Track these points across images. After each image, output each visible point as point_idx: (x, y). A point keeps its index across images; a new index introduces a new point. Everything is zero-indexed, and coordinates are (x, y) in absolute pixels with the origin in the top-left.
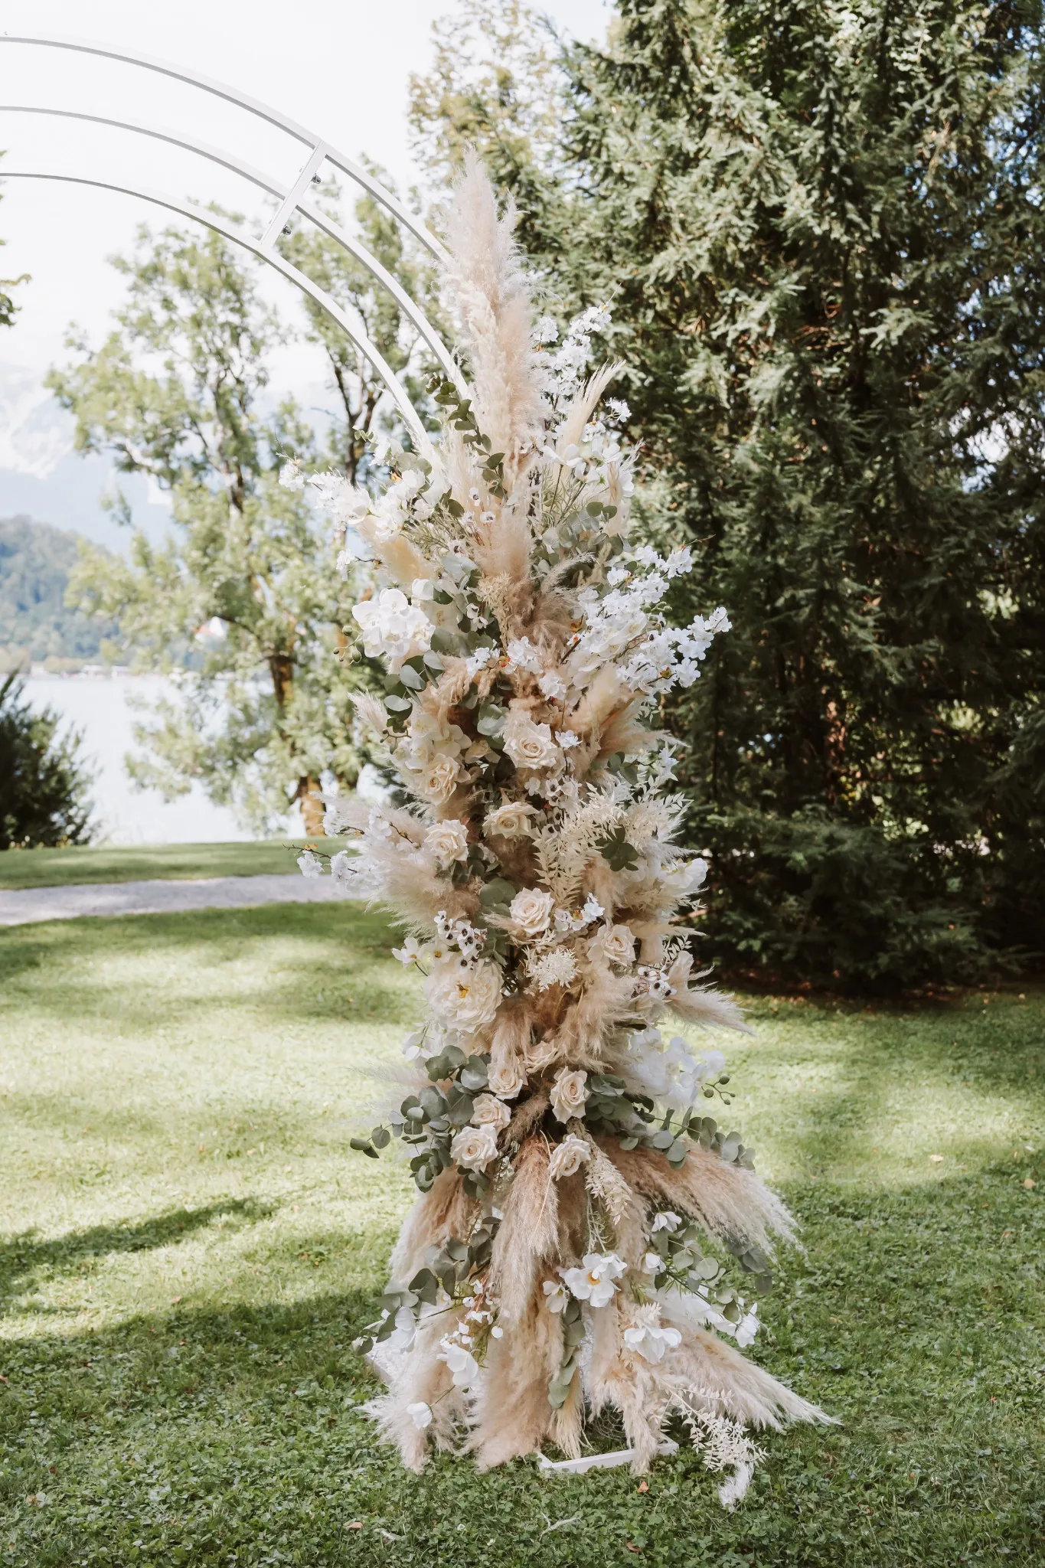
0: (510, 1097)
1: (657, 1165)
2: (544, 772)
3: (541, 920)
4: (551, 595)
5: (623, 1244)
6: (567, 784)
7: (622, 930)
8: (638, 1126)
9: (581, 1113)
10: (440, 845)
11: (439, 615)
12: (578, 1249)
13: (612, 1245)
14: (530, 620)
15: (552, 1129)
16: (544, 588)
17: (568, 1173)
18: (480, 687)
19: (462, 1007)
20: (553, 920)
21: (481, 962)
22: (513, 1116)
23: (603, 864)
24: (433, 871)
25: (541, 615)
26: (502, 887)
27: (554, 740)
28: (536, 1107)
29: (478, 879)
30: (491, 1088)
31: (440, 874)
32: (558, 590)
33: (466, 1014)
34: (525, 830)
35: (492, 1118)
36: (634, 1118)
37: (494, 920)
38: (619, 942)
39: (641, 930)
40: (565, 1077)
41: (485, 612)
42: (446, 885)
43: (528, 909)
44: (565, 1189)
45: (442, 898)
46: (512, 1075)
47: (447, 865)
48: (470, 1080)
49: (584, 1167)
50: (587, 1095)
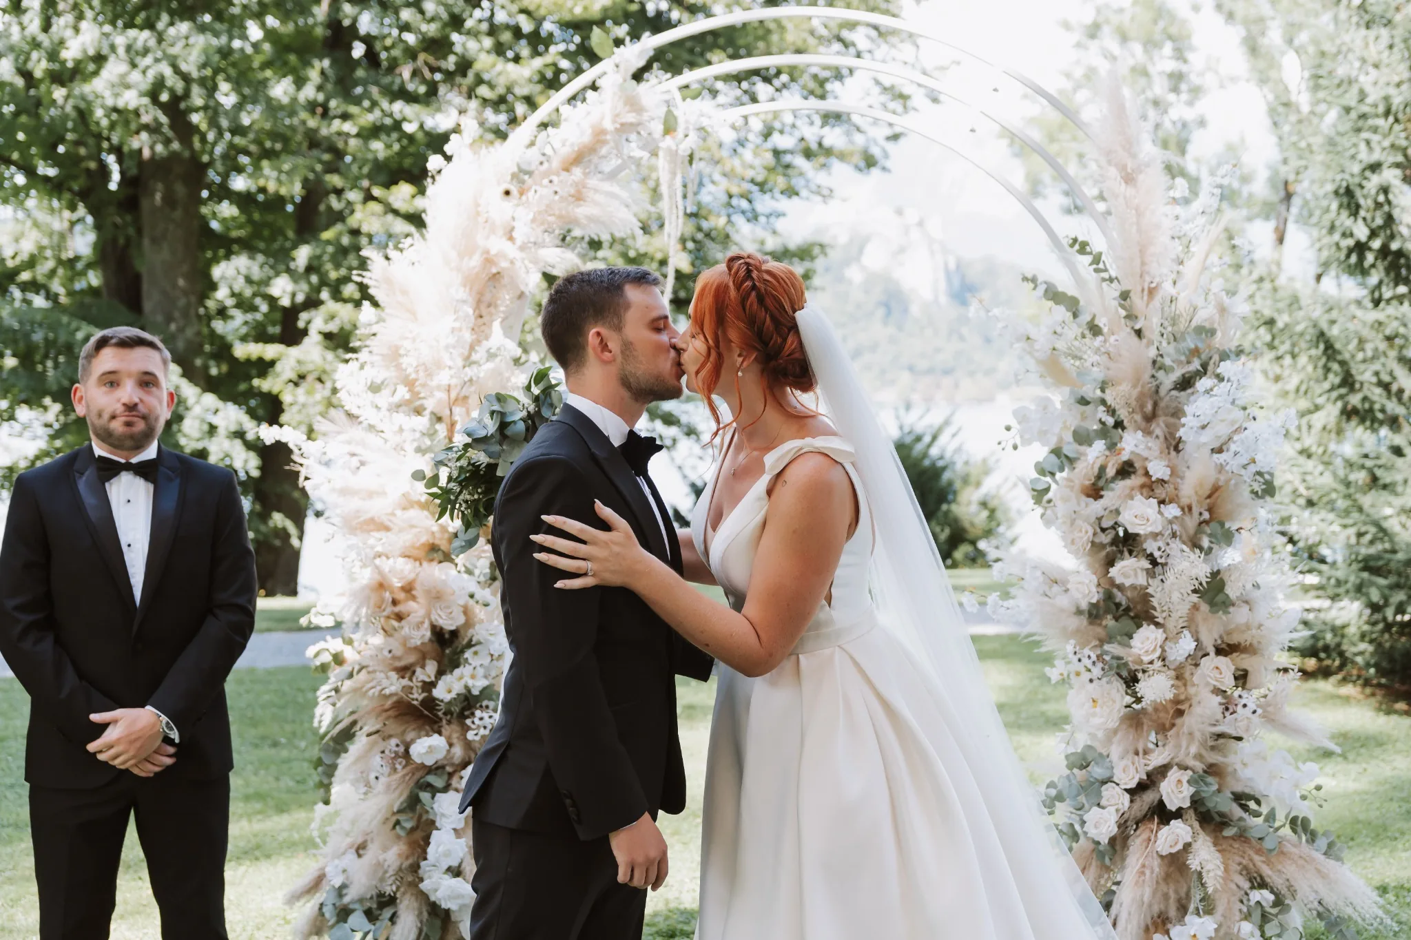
0: (1128, 787)
1: (1259, 852)
2: (1155, 536)
3: (1154, 650)
4: (1167, 398)
5: (1220, 909)
6: (1172, 545)
7: (1223, 661)
8: (1241, 819)
9: (1187, 804)
10: (1077, 589)
11: (1082, 414)
12: (1183, 909)
13: (1209, 911)
14: (1150, 418)
15: (1163, 814)
16: (1163, 391)
17: (1174, 850)
18: (1108, 470)
19: (1094, 715)
20: (1164, 651)
21: (1105, 680)
22: (1132, 801)
23: (1205, 607)
24: (1074, 610)
25: (1160, 412)
26: (1126, 623)
27: (1160, 512)
28: (1149, 798)
29: (1109, 617)
30: (1115, 779)
31: (1079, 612)
32: (1174, 393)
33: (1097, 721)
34: (1141, 580)
35: (1116, 801)
36: (1237, 812)
37: (1113, 649)
38: (1220, 670)
39: (1246, 661)
40: (1174, 774)
41: (1112, 411)
42: (1083, 621)
43: (1145, 641)
44: (1176, 863)
45: (1078, 631)
46: (1132, 770)
47: (1084, 606)
48: (1097, 771)
49: (1187, 846)
50: (1192, 790)
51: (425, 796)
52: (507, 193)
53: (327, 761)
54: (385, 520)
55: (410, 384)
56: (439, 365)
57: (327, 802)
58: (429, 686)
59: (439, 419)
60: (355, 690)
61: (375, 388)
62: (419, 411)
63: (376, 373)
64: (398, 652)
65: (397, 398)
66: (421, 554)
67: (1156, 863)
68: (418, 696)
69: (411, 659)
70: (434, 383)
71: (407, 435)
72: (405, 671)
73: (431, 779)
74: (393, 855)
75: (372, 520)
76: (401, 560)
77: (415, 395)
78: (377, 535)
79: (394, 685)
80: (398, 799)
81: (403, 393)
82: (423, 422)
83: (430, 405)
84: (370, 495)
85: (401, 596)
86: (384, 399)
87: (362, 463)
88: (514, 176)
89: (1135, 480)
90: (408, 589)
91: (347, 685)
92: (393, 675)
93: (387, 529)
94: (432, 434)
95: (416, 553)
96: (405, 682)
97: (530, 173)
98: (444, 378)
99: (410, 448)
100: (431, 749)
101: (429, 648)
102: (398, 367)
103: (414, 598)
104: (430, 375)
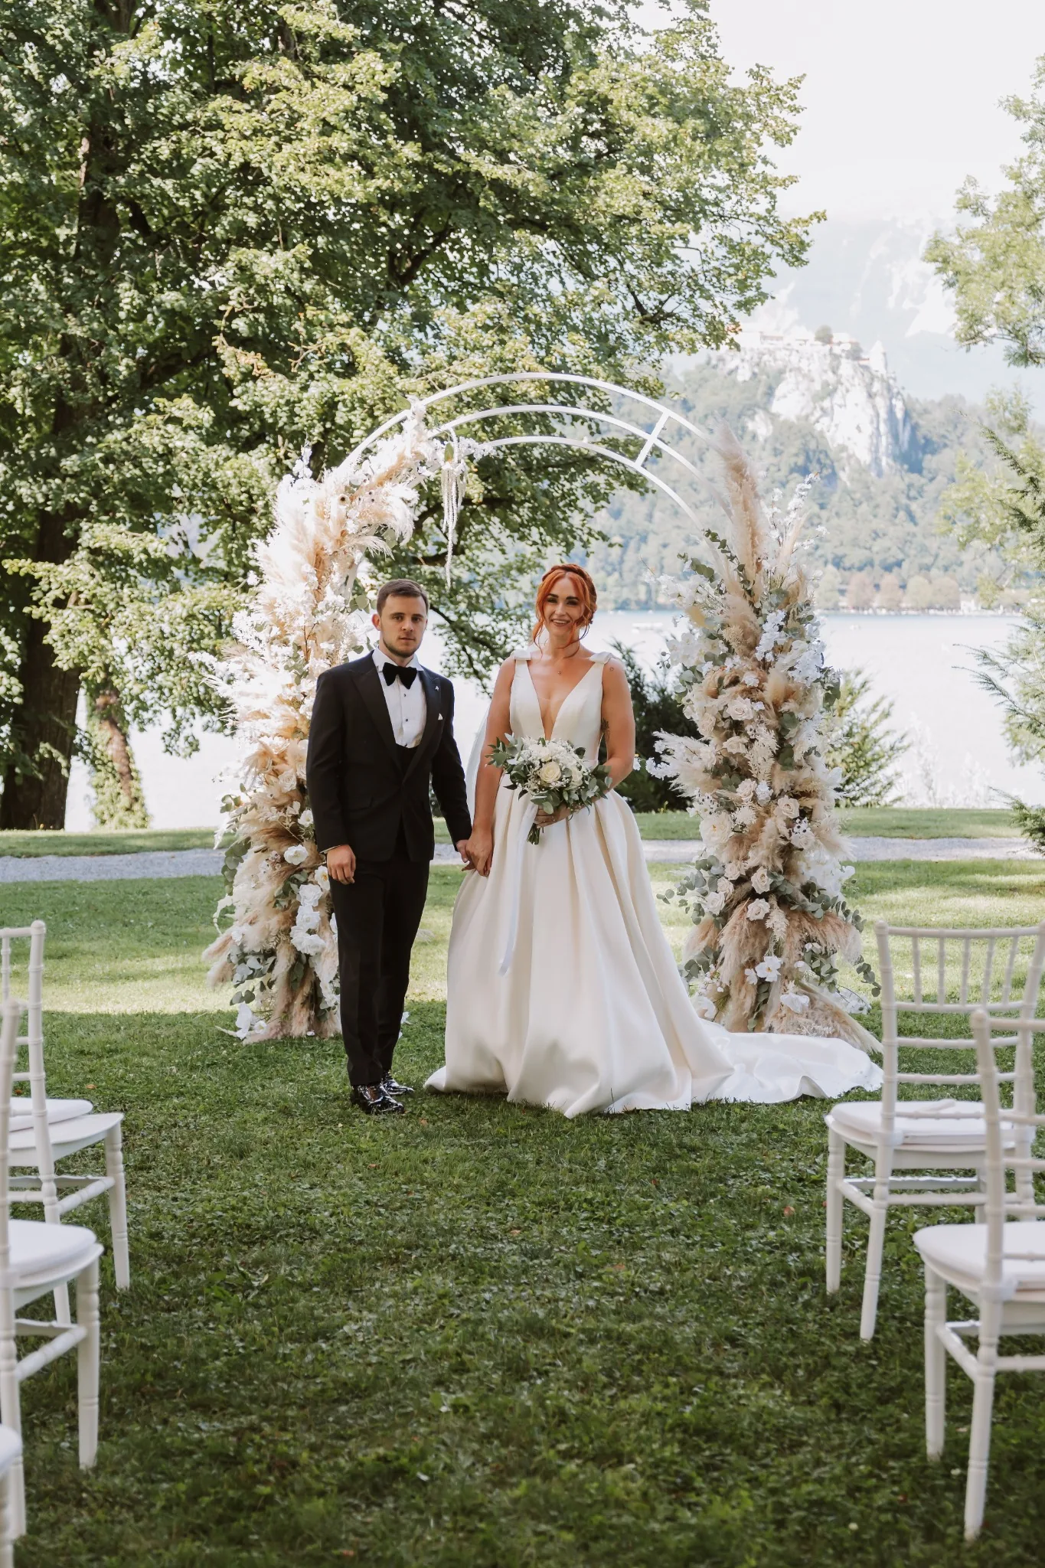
0: (733, 880)
2: (749, 722)
3: (749, 794)
5: (786, 952)
6: (759, 728)
7: (792, 802)
8: (803, 901)
9: (766, 889)
10: (705, 757)
11: (709, 645)
12: (764, 951)
13: (780, 953)
15: (753, 895)
17: (757, 918)
18: (723, 681)
19: (715, 835)
20: (754, 794)
21: (717, 812)
22: (734, 889)
23: (778, 766)
26: (735, 777)
27: (752, 707)
28: (746, 887)
29: (725, 774)
30: (725, 875)
31: (706, 771)
33: (715, 839)
34: (742, 750)
35: (726, 887)
36: (801, 896)
37: (725, 793)
38: (789, 807)
39: (809, 803)
40: (761, 871)
41: (728, 644)
42: (708, 777)
43: (745, 788)
44: (760, 927)
45: (704, 782)
46: (735, 869)
47: (709, 767)
48: (715, 870)
49: (767, 916)
50: (771, 880)
51: (294, 886)
52: (343, 499)
53: (231, 867)
54: (266, 711)
55: (281, 625)
56: (298, 613)
57: (231, 894)
58: (295, 817)
59: (299, 648)
60: (248, 821)
61: (259, 628)
62: (286, 643)
63: (260, 617)
64: (276, 795)
65: (273, 634)
66: (289, 734)
67: (745, 924)
68: (288, 824)
69: (284, 800)
70: (295, 625)
71: (280, 658)
72: (281, 807)
73: (297, 876)
74: (274, 922)
75: (258, 712)
76: (277, 739)
77: (285, 633)
78: (261, 721)
79: (274, 816)
80: (277, 890)
81: (276, 631)
82: (289, 650)
83: (292, 639)
84: (257, 696)
85: (277, 760)
86: (263, 636)
87: (252, 676)
88: (346, 488)
89: (738, 688)
90: (282, 757)
91: (243, 818)
92: (274, 809)
93: (267, 717)
94: (296, 658)
95: (285, 733)
96: (281, 814)
97: (358, 487)
98: (301, 621)
99: (281, 666)
100: (297, 855)
101: (294, 794)
102: (273, 614)
103: (285, 761)
104: (293, 619)
